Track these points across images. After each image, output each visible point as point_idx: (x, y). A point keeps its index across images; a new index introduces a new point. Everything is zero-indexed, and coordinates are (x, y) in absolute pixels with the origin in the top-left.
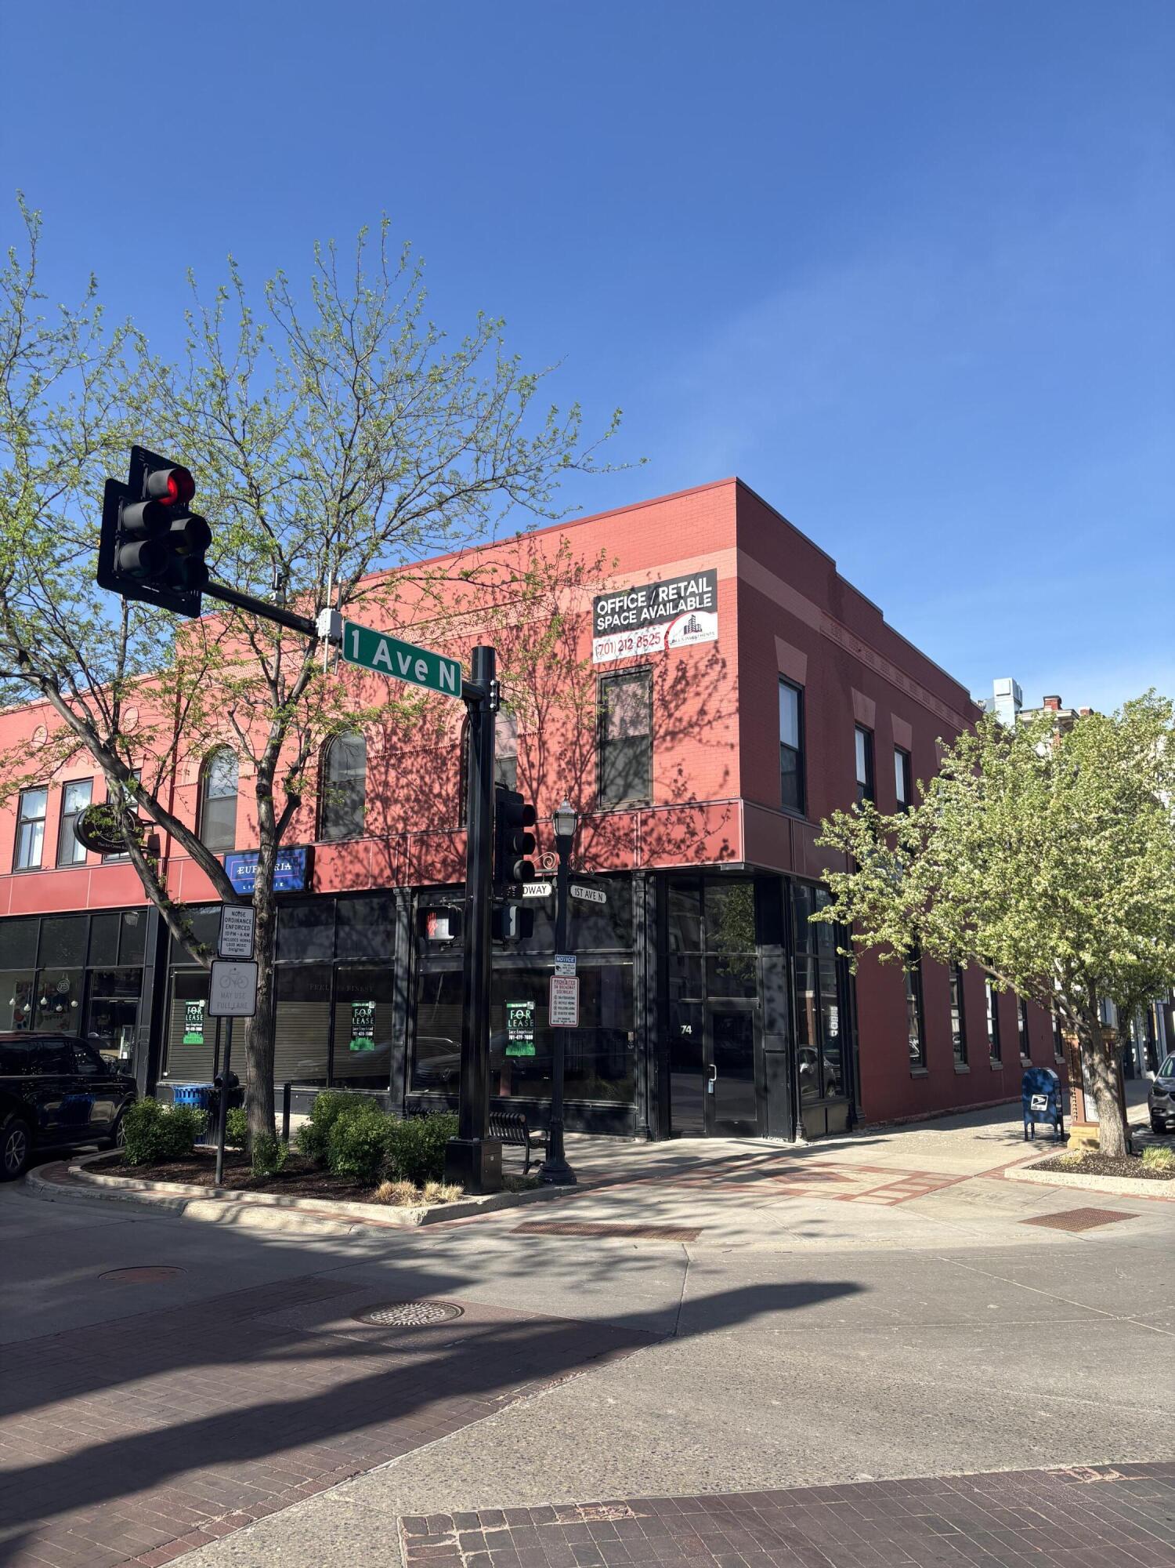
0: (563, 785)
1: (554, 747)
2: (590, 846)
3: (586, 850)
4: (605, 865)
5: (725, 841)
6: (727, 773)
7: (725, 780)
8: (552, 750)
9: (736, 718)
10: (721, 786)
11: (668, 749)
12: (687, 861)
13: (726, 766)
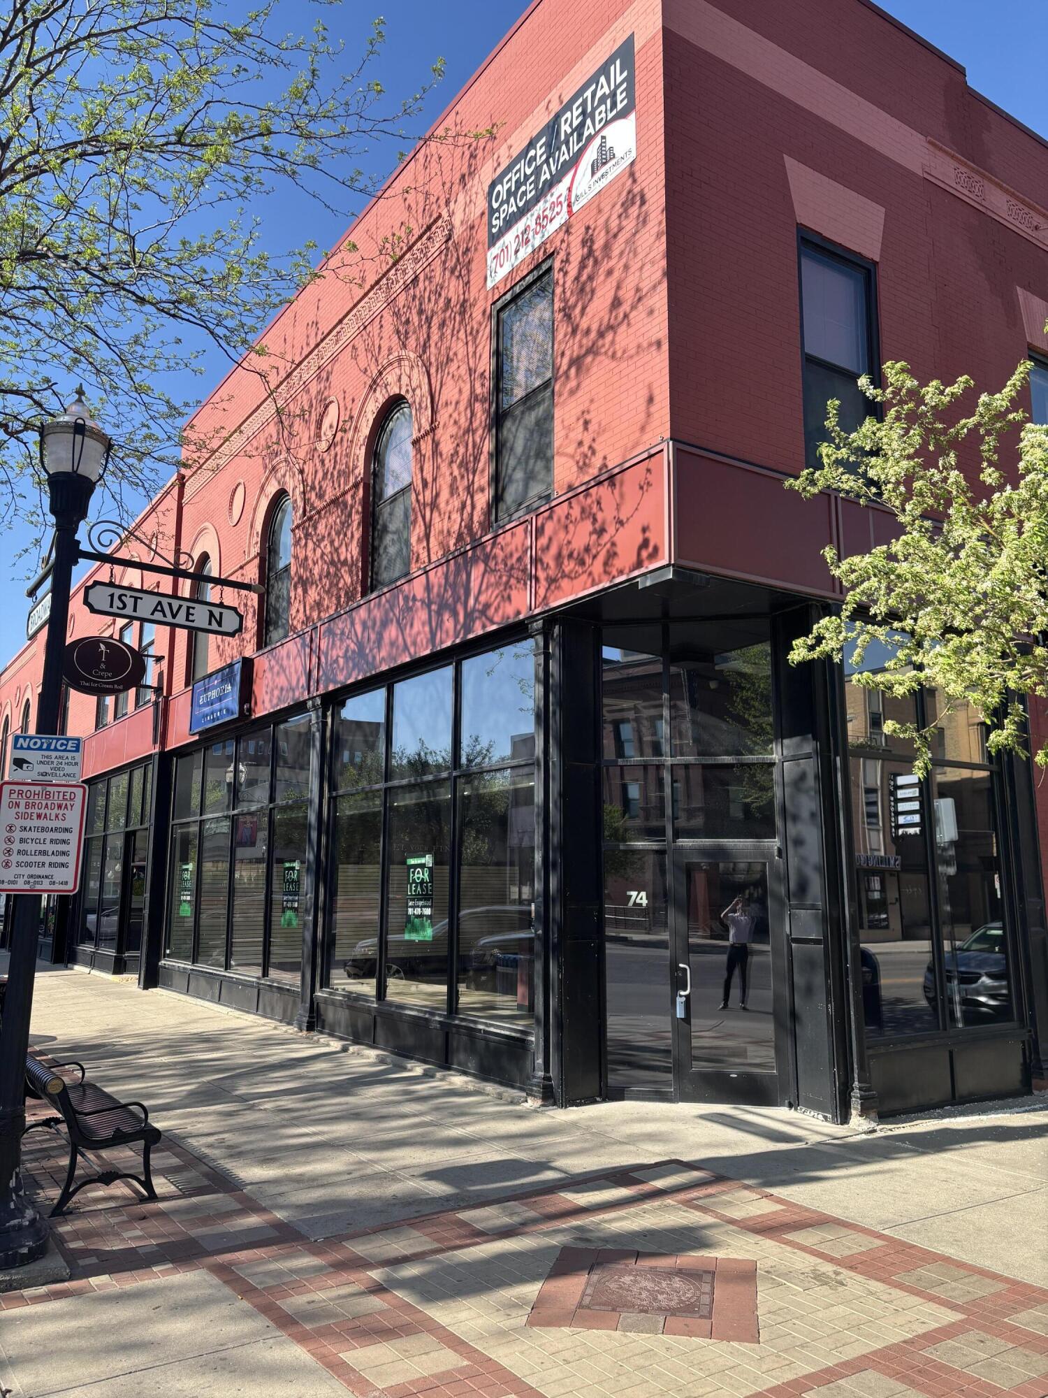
0: (456, 503)
1: (447, 447)
2: (480, 592)
3: (477, 599)
4: (496, 619)
5: (644, 530)
6: (651, 400)
7: (649, 415)
8: (444, 453)
9: (663, 288)
10: (643, 429)
11: (572, 392)
12: (593, 584)
13: (650, 386)
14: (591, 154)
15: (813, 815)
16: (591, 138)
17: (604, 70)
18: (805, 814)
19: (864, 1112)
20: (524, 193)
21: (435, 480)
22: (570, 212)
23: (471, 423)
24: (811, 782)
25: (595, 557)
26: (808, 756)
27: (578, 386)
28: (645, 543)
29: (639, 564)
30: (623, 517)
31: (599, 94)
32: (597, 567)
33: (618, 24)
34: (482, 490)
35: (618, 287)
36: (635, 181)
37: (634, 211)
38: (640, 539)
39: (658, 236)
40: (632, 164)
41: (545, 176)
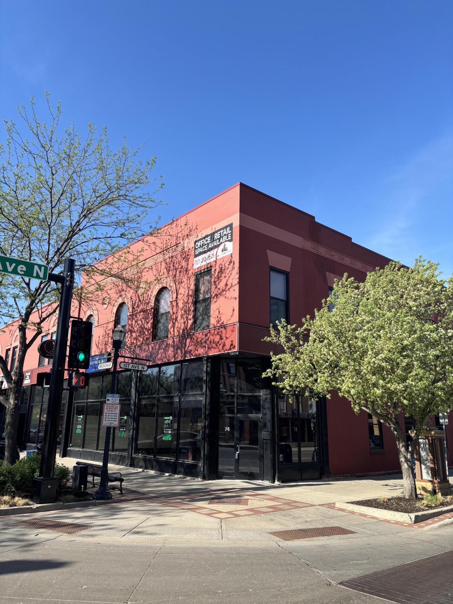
0: (182, 321)
1: (181, 305)
2: (189, 346)
3: (188, 348)
4: (193, 354)
5: (232, 341)
6: (234, 310)
7: (233, 313)
8: (180, 307)
9: (238, 286)
10: (232, 316)
12: (220, 351)
13: (233, 307)
14: (222, 247)
15: (269, 408)
16: (222, 243)
17: (226, 227)
18: (267, 408)
19: (278, 481)
20: (204, 248)
21: (177, 313)
22: (216, 258)
23: (188, 301)
24: (269, 400)
25: (220, 345)
26: (268, 394)
27: (216, 301)
28: (232, 345)
29: (230, 349)
30: (228, 336)
31: (224, 233)
32: (221, 347)
33: (229, 218)
34: (190, 319)
35: (227, 281)
36: (232, 258)
37: (232, 264)
38: (231, 343)
39: (237, 273)
40: (232, 254)
41: (210, 246)
